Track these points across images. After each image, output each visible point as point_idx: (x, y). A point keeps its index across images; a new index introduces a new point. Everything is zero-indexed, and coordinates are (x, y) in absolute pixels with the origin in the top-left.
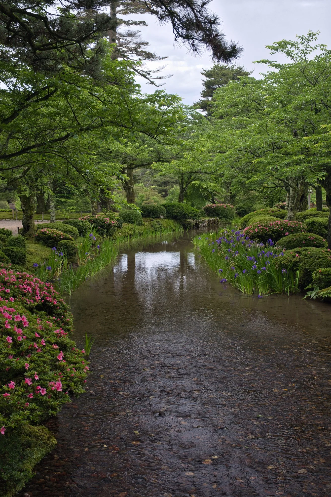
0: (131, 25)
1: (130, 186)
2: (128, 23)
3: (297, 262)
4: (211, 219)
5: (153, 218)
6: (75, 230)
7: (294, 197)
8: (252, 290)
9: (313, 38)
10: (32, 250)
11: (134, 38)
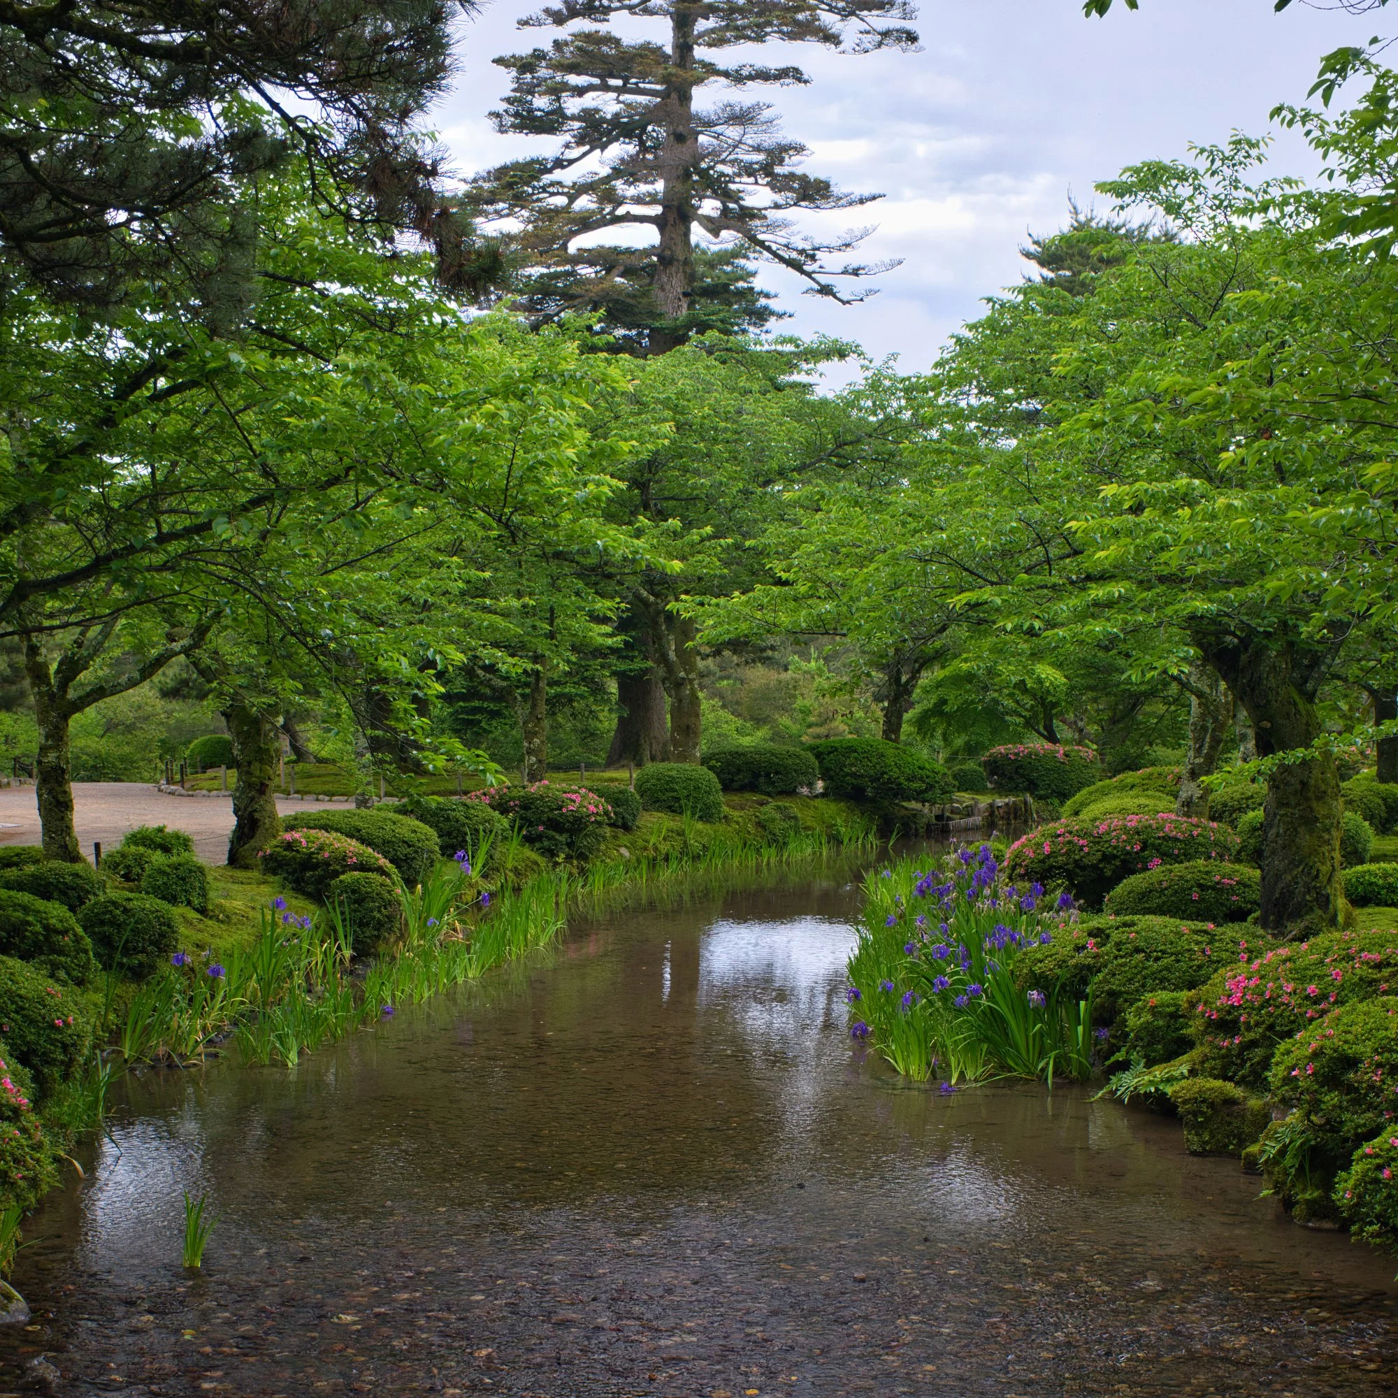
0: (749, 83)
1: (682, 674)
2: (737, 77)
3: (1089, 968)
4: (1000, 802)
5: (769, 794)
6: (429, 835)
7: (1204, 728)
8: (928, 1064)
9: (1249, 156)
10: (237, 904)
11: (750, 129)
